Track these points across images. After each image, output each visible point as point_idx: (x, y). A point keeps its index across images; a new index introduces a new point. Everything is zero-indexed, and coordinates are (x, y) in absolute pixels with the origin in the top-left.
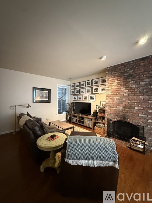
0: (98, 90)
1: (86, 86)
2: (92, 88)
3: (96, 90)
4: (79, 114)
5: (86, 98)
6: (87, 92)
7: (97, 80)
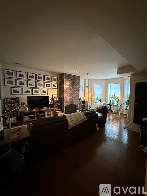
0: (50, 86)
1: (36, 79)
2: (44, 83)
3: (48, 86)
4: (33, 110)
5: (36, 92)
6: (39, 86)
7: (49, 77)
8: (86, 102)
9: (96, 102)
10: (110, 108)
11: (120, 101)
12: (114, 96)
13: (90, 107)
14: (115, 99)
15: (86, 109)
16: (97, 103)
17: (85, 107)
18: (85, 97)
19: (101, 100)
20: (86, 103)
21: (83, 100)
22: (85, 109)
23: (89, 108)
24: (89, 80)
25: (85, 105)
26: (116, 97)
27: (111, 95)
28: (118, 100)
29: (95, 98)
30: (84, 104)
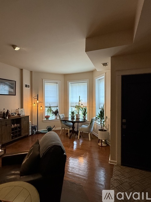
8: (22, 120)
9: (47, 117)
10: (73, 127)
11: (88, 113)
12: (78, 104)
13: (34, 128)
14: (80, 110)
15: (23, 135)
16: (50, 119)
17: (20, 131)
18: (22, 107)
19: (56, 113)
20: (23, 123)
21: (16, 115)
22: (20, 135)
23: (32, 131)
24: (31, 72)
25: (20, 127)
26: (82, 106)
27: (73, 103)
28: (85, 110)
29: (47, 109)
30: (18, 125)
